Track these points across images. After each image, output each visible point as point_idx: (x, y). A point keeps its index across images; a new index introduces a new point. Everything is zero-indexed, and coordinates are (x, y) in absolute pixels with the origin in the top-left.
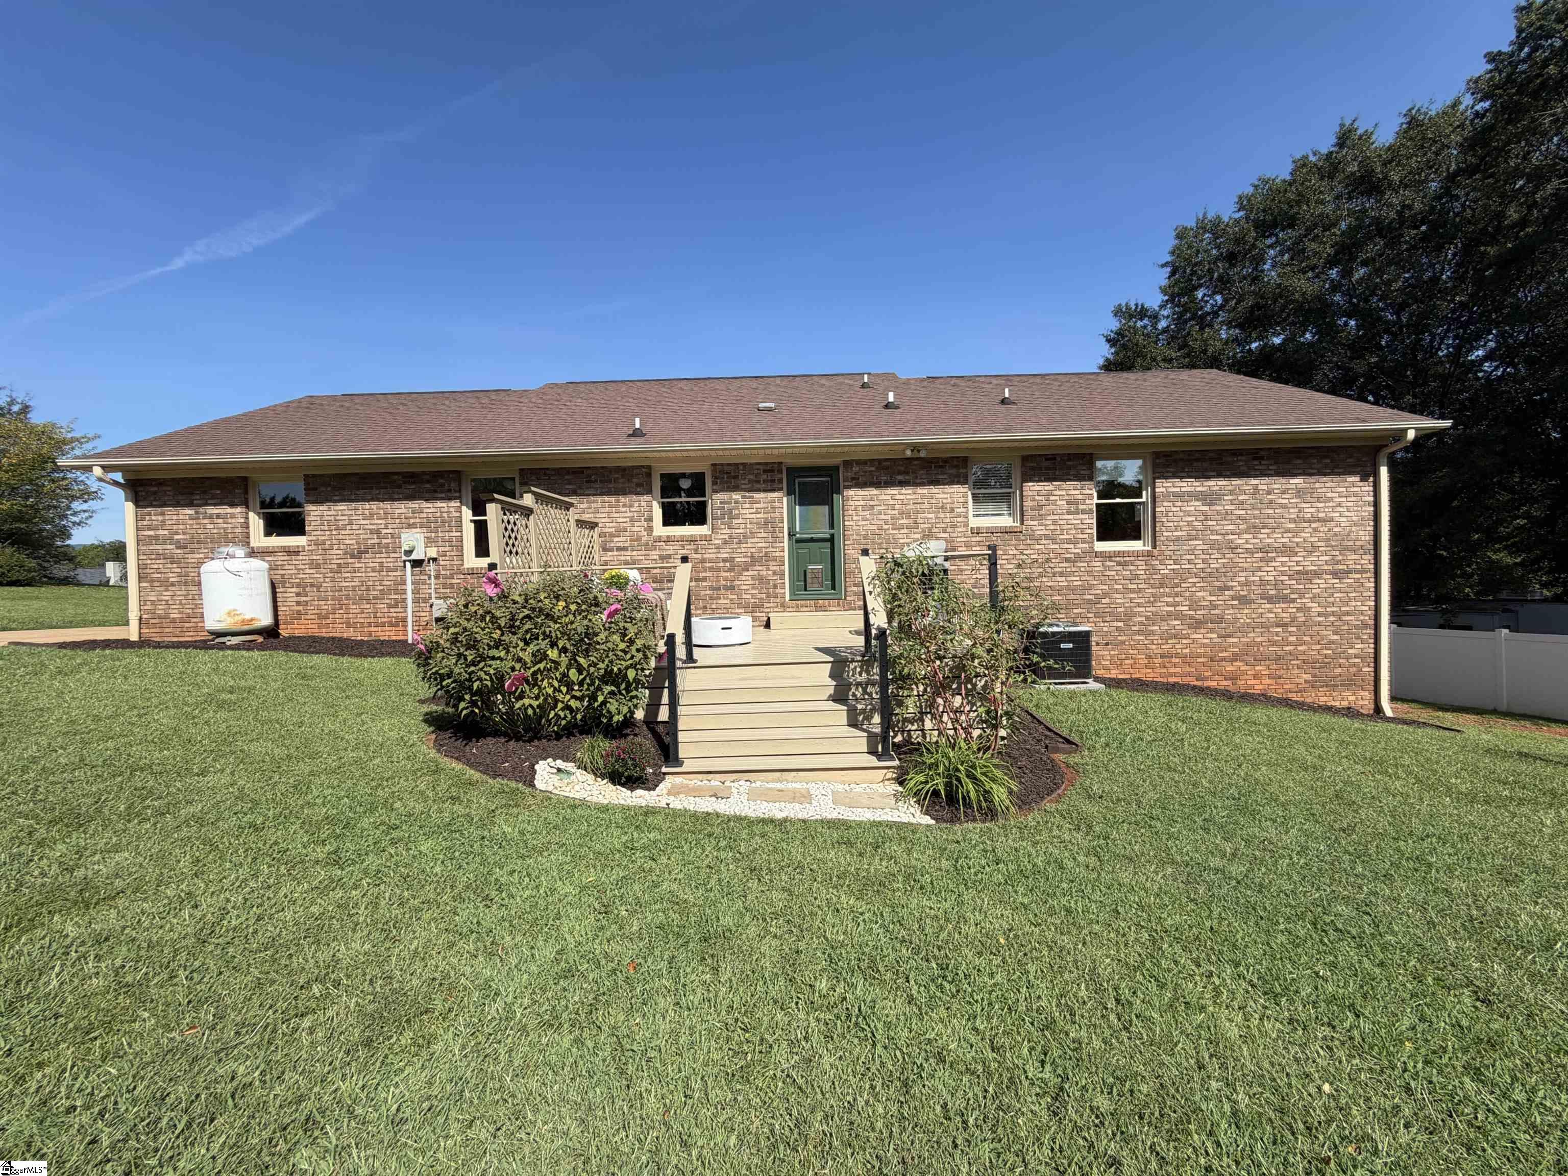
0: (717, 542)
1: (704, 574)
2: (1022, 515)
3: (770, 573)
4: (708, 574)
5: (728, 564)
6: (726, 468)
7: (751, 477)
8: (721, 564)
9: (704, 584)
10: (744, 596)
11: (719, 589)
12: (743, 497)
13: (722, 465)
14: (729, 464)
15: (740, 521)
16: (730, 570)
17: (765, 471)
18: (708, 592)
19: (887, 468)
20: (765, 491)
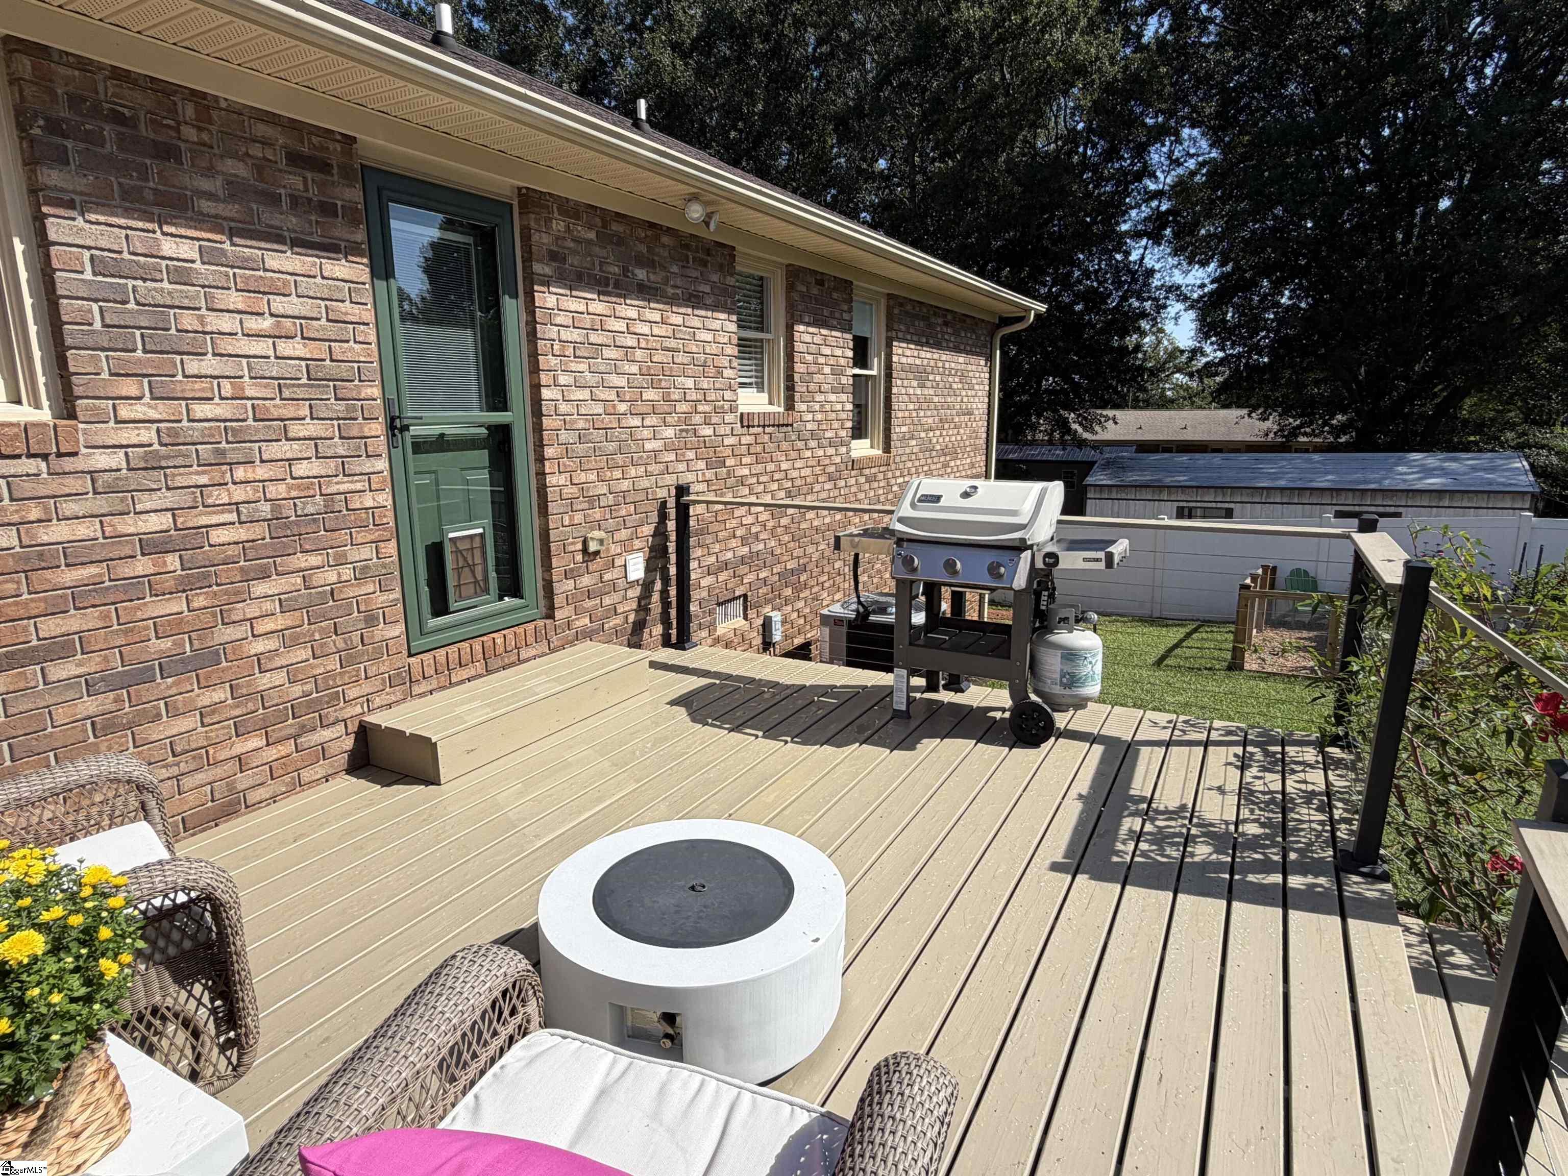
0: (102, 460)
1: (51, 627)
2: (790, 388)
3: (347, 573)
4: (73, 622)
5: (172, 561)
6: (107, 89)
7: (240, 170)
8: (142, 566)
9: (60, 671)
10: (265, 681)
11: (144, 676)
12: (208, 256)
13: (83, 64)
14: (119, 75)
15: (210, 365)
16: (185, 587)
17: (295, 159)
18: (89, 705)
19: (620, 241)
20: (300, 243)
